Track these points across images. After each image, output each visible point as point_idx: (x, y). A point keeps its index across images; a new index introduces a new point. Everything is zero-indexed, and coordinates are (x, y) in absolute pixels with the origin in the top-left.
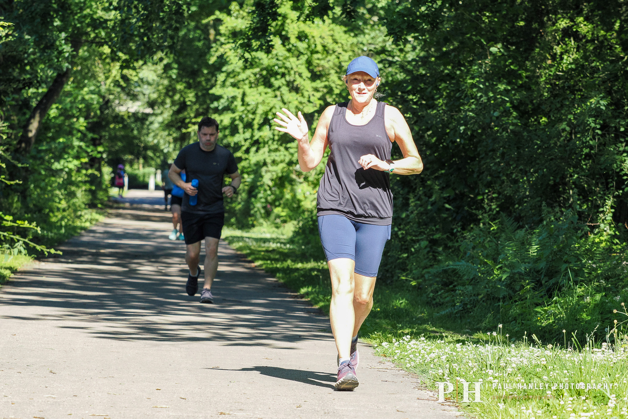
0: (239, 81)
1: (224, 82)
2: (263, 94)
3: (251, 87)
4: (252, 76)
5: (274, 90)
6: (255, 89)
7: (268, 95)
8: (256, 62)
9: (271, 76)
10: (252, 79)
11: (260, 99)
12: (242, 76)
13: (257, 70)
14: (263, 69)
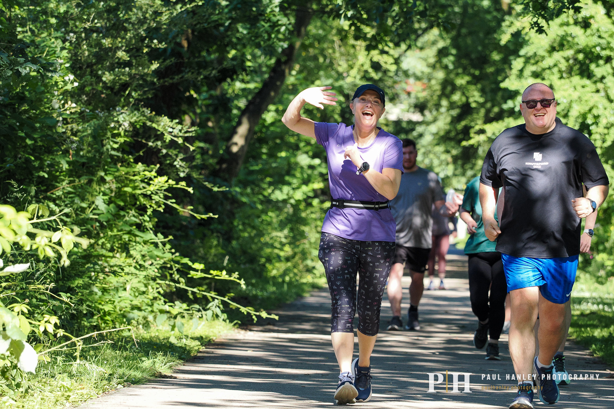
0: (544, 70)
1: (521, 71)
2: (579, 88)
3: (561, 77)
4: (563, 61)
5: (595, 82)
6: (567, 80)
7: (587, 89)
8: (568, 42)
9: (591, 62)
10: (563, 65)
11: (575, 95)
12: (548, 62)
13: (570, 53)
14: (579, 51)
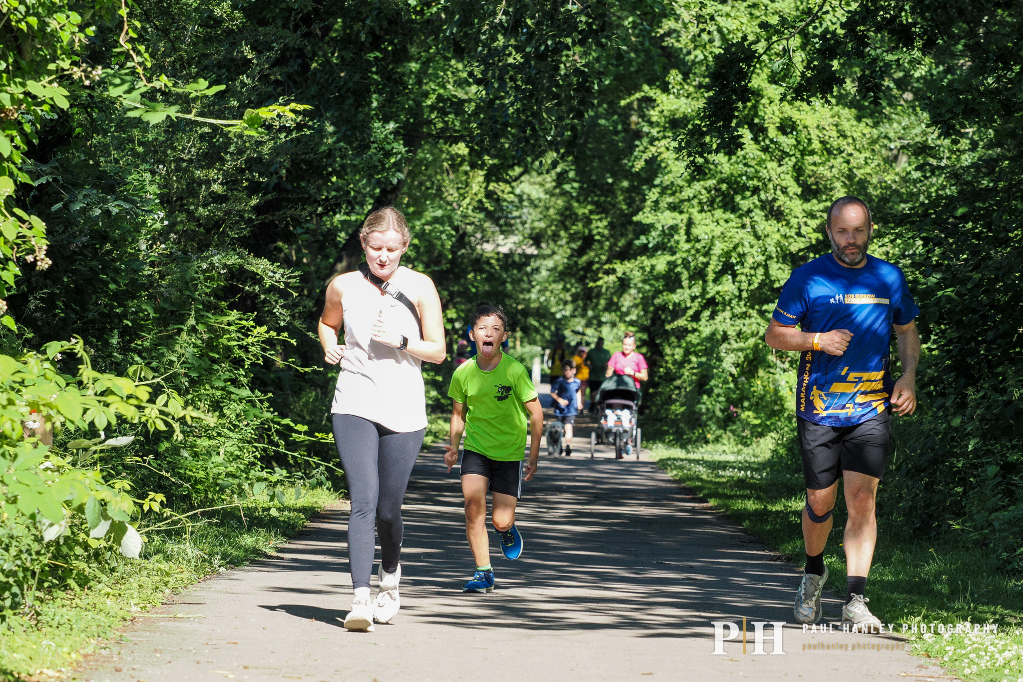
0: (682, 201)
1: (656, 202)
2: (722, 222)
3: (702, 211)
4: (704, 191)
5: (740, 217)
6: (709, 214)
7: (731, 224)
8: (710, 170)
9: (736, 193)
10: (704, 197)
11: (718, 231)
12: (688, 193)
13: (711, 183)
14: (722, 181)
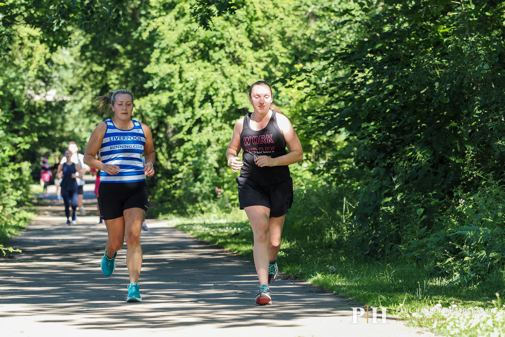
0: (174, 57)
1: (158, 59)
2: (202, 69)
3: (188, 62)
4: (189, 49)
5: (214, 64)
6: (193, 64)
7: (208, 69)
8: (192, 35)
9: (210, 49)
10: (189, 53)
11: (200, 74)
12: (178, 51)
13: (194, 43)
14: (201, 41)
